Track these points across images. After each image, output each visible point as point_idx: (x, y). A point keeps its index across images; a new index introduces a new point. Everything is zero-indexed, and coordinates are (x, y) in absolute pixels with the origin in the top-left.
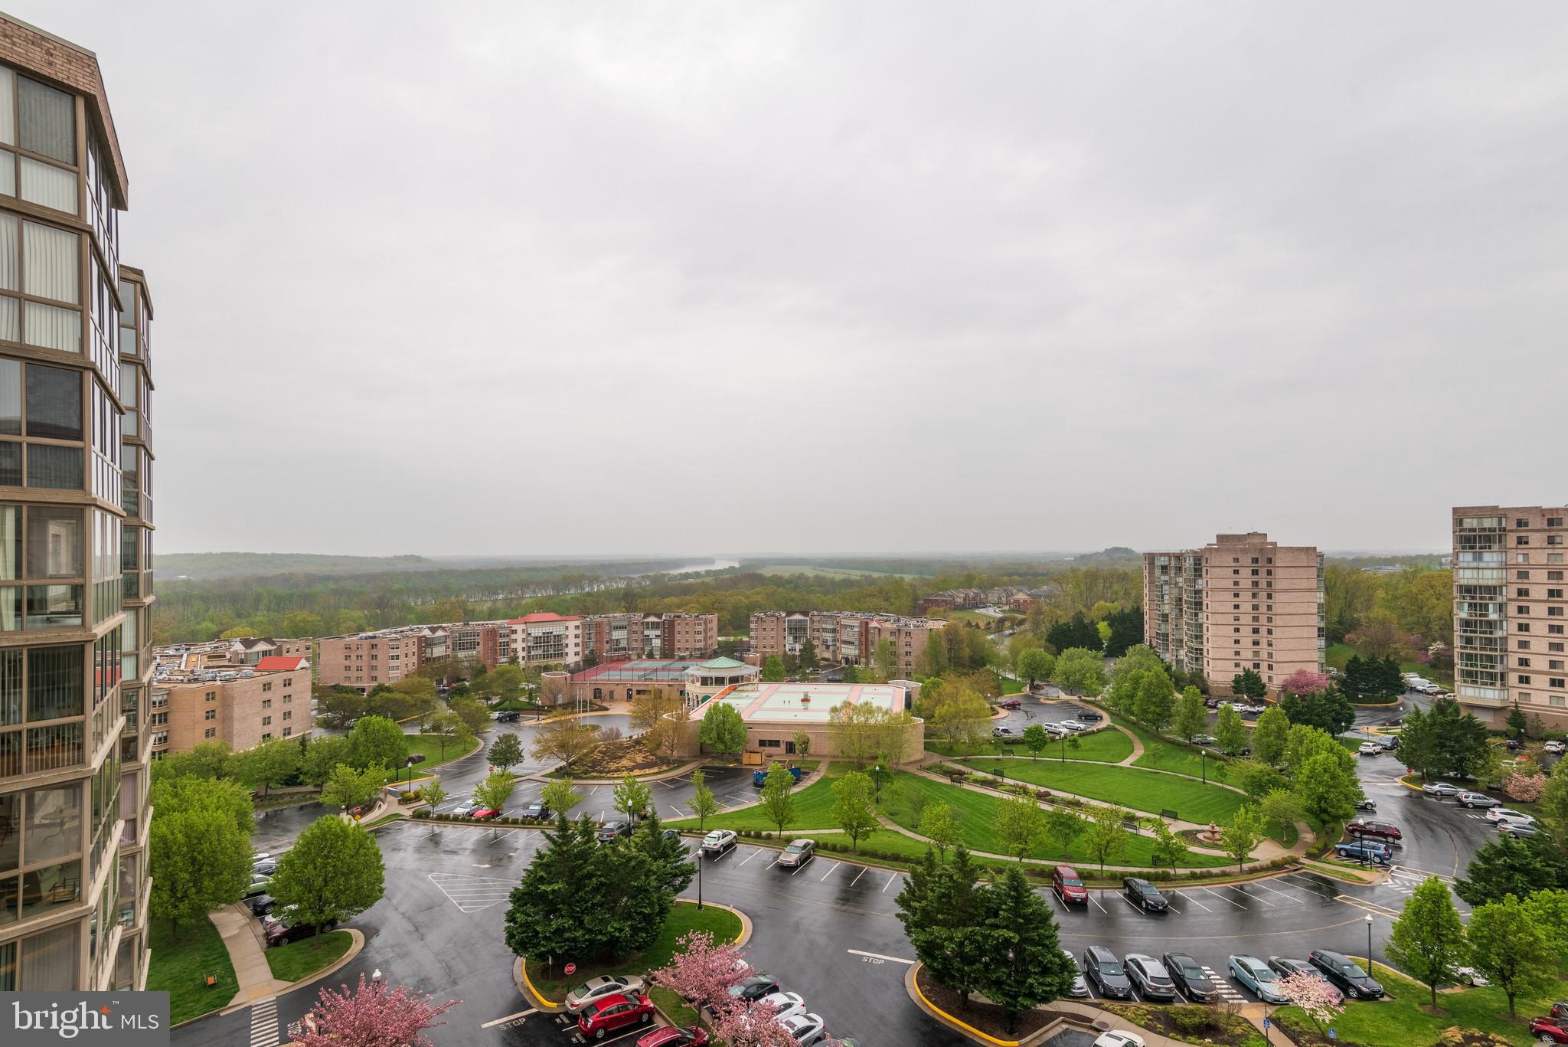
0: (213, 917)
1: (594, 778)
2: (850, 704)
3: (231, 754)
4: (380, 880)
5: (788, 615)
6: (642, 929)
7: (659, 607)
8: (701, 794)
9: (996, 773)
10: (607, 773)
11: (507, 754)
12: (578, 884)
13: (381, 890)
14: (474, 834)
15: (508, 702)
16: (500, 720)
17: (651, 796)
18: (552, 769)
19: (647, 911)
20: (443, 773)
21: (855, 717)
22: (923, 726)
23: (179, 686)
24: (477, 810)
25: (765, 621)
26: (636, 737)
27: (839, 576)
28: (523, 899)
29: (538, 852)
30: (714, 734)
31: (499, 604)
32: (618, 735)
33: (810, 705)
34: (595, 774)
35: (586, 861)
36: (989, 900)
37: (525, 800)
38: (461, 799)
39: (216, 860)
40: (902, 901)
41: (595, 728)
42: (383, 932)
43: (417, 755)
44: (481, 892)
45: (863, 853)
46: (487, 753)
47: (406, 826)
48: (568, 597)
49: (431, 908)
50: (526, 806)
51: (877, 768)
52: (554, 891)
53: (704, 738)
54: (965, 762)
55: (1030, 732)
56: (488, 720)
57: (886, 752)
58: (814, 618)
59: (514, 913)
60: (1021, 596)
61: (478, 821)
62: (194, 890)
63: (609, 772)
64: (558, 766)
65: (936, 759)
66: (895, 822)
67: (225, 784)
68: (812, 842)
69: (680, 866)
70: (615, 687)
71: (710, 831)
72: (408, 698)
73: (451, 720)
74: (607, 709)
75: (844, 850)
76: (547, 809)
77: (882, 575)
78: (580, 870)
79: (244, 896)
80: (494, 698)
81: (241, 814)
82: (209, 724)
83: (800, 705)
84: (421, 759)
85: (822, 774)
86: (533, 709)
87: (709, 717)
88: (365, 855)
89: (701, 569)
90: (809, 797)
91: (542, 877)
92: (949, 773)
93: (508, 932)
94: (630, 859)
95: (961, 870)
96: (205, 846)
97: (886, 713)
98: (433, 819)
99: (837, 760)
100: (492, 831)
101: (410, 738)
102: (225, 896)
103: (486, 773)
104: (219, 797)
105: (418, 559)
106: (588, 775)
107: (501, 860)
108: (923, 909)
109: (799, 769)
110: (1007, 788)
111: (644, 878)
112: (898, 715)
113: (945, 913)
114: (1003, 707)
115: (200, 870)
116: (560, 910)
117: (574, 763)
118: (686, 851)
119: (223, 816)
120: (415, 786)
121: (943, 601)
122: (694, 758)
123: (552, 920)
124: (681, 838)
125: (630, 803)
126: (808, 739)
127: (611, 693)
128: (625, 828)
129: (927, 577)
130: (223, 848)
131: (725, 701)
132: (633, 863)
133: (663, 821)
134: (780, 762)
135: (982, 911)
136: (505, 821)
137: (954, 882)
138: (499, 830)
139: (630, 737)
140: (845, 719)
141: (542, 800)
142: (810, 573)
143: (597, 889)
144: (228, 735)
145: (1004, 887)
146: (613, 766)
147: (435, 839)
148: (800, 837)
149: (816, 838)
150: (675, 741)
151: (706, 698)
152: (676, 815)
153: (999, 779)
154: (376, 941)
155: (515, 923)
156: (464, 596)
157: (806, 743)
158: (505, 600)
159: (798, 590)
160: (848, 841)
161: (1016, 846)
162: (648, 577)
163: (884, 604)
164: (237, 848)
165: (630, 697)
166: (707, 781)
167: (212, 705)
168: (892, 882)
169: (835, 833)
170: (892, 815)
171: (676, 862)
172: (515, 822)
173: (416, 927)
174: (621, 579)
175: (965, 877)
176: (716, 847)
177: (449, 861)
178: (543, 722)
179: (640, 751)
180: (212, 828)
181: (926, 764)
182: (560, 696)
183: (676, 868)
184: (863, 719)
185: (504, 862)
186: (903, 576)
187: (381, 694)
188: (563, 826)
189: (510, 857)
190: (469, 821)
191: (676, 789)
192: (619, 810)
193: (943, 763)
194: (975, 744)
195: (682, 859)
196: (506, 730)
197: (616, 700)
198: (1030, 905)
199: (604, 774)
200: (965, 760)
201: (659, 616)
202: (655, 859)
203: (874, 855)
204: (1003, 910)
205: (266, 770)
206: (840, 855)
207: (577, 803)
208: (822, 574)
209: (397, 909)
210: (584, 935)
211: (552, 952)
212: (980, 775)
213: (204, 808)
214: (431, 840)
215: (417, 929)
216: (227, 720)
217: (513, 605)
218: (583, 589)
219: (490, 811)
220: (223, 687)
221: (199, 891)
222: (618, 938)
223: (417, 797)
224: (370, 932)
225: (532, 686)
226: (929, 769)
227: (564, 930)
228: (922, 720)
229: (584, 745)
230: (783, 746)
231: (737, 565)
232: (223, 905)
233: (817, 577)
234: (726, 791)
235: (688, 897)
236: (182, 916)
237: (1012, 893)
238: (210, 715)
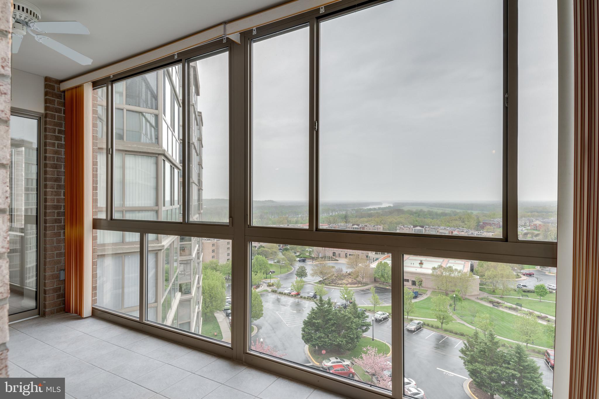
0: (216, 315)
1: (333, 286)
2: (442, 266)
3: (219, 264)
4: (262, 310)
5: (413, 227)
6: (350, 343)
7: (358, 222)
8: (374, 296)
9: (517, 304)
10: (337, 284)
11: (302, 273)
12: (327, 321)
13: (262, 314)
14: (291, 300)
15: (302, 255)
16: (299, 261)
17: (354, 294)
18: (318, 281)
19: (352, 336)
20: (281, 278)
21: (444, 272)
22: (479, 280)
23: (205, 241)
24: (292, 292)
25: (403, 229)
26: (349, 272)
27: (440, 211)
28: (307, 324)
29: (312, 308)
30: (380, 274)
31: (299, 219)
32: (342, 271)
33: (424, 266)
34: (333, 284)
35: (329, 314)
36: (505, 357)
37: (308, 291)
38: (287, 288)
39: (216, 296)
40: (462, 351)
41: (333, 267)
42: (263, 328)
43: (273, 270)
44: (294, 320)
45: (446, 330)
46: (295, 272)
47: (269, 294)
48: (324, 217)
49: (278, 323)
50: (308, 293)
51: (454, 296)
52: (318, 323)
53: (376, 275)
54: (501, 298)
55: (537, 287)
56: (295, 261)
57: (459, 289)
58: (426, 229)
59: (304, 328)
60: (538, 223)
61: (292, 296)
62: (211, 305)
63: (338, 284)
64: (320, 280)
65: (485, 295)
66: (462, 320)
67: (218, 273)
68: (422, 322)
69: (365, 322)
70: (341, 252)
71: (378, 312)
72: (270, 250)
73: (283, 259)
74: (338, 261)
75: (437, 328)
76: (316, 295)
77: (461, 211)
78: (327, 317)
79: (223, 310)
80: (297, 253)
81: (223, 283)
82: (213, 254)
83: (418, 265)
84: (274, 272)
85: (428, 296)
86: (311, 258)
87: (378, 267)
88: (257, 301)
89: (376, 207)
90: (421, 304)
91: (314, 317)
92: (491, 302)
93: (302, 335)
94: (346, 316)
95: (491, 341)
96: (213, 291)
97: (460, 272)
98: (278, 293)
99: (436, 290)
100: (297, 300)
101: (271, 264)
102: (219, 308)
103: (295, 279)
104: (217, 277)
105: (272, 201)
106: (331, 284)
107: (300, 310)
108: (472, 355)
109: (418, 292)
110: (524, 312)
111: (350, 323)
112: (466, 274)
113: (482, 359)
114: (524, 275)
115: (212, 299)
116: (320, 330)
117: (326, 279)
118: (367, 317)
119: (218, 282)
120: (272, 281)
121: (493, 223)
122: (372, 282)
123: (317, 333)
124: (366, 313)
125: (346, 296)
126: (422, 280)
127: (339, 254)
128: (344, 305)
129: (485, 212)
130: (218, 293)
131: (385, 261)
132: (346, 318)
133: (359, 306)
134: (409, 288)
135: (502, 361)
136: (301, 297)
137: (488, 346)
138: (300, 300)
139: (347, 272)
140: (439, 273)
141: (314, 292)
142: (425, 209)
143: (333, 325)
144: (218, 258)
145: (513, 352)
146: (340, 282)
147: (278, 300)
148: (416, 320)
149: (424, 321)
150: (364, 275)
151: (377, 259)
152: (364, 304)
153: (519, 308)
154: (261, 331)
155: (305, 332)
156: (288, 215)
157: (421, 282)
158: (301, 217)
159: (420, 217)
160: (439, 324)
161: (525, 338)
162: (354, 209)
163: (461, 224)
164: (222, 294)
165: (346, 256)
166: (376, 292)
167: (214, 248)
168: (459, 344)
169: (434, 321)
170: (462, 317)
171: (364, 320)
172: (305, 298)
173: (273, 328)
174: (343, 210)
175: (493, 345)
176: (380, 318)
177: (283, 308)
178: (314, 263)
179: (350, 278)
180: (215, 286)
181: (480, 297)
182: (320, 254)
183: (363, 323)
184: (448, 274)
185: (301, 312)
186: (472, 211)
187: (261, 248)
188: (321, 300)
189: (303, 310)
190: (289, 295)
191: (364, 294)
192: (342, 298)
193: (489, 297)
194: (506, 291)
195: (366, 320)
196: (301, 264)
197: (341, 257)
198: (527, 362)
199: (336, 285)
200: (501, 297)
201: (358, 225)
202: (355, 318)
203: (451, 332)
204: (512, 361)
205: (228, 270)
206: (435, 330)
207: (326, 294)
208: (431, 210)
209: (267, 321)
210: (328, 341)
211: (317, 344)
212: (509, 305)
213: (213, 279)
214: (277, 300)
215: (273, 329)
216: (218, 253)
217: (304, 219)
218: (329, 214)
219: (296, 293)
220: (217, 242)
221: (212, 305)
222: (341, 344)
223: (273, 285)
224: (259, 328)
225: (310, 250)
226: (482, 299)
227: (322, 337)
228: (479, 277)
229: (329, 273)
230: (410, 282)
231: (392, 205)
232: (218, 311)
233: (429, 211)
234: (385, 297)
235: (368, 334)
236: (208, 313)
237: (517, 355)
238: (213, 251)
